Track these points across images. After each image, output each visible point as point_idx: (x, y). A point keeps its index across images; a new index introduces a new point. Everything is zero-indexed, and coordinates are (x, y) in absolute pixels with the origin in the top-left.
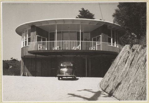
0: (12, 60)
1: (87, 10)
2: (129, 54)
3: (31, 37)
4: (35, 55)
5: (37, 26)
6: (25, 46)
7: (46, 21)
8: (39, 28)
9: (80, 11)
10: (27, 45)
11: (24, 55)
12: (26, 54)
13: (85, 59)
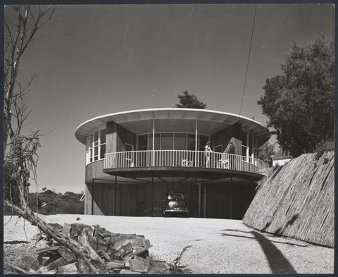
0: (44, 193)
1: (193, 96)
2: (315, 167)
3: (107, 143)
4: (113, 177)
5: (118, 122)
6: (93, 161)
9: (180, 97)
10: (99, 159)
11: (94, 177)
12: (96, 175)
13: (198, 186)
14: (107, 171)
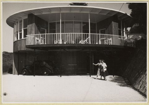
3: (28, 28)
4: (33, 50)
5: (35, 15)
6: (19, 39)
7: (49, 8)
8: (38, 17)
10: (23, 38)
11: (19, 50)
12: (21, 48)
14: (28, 47)
